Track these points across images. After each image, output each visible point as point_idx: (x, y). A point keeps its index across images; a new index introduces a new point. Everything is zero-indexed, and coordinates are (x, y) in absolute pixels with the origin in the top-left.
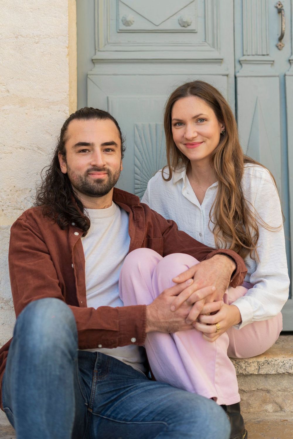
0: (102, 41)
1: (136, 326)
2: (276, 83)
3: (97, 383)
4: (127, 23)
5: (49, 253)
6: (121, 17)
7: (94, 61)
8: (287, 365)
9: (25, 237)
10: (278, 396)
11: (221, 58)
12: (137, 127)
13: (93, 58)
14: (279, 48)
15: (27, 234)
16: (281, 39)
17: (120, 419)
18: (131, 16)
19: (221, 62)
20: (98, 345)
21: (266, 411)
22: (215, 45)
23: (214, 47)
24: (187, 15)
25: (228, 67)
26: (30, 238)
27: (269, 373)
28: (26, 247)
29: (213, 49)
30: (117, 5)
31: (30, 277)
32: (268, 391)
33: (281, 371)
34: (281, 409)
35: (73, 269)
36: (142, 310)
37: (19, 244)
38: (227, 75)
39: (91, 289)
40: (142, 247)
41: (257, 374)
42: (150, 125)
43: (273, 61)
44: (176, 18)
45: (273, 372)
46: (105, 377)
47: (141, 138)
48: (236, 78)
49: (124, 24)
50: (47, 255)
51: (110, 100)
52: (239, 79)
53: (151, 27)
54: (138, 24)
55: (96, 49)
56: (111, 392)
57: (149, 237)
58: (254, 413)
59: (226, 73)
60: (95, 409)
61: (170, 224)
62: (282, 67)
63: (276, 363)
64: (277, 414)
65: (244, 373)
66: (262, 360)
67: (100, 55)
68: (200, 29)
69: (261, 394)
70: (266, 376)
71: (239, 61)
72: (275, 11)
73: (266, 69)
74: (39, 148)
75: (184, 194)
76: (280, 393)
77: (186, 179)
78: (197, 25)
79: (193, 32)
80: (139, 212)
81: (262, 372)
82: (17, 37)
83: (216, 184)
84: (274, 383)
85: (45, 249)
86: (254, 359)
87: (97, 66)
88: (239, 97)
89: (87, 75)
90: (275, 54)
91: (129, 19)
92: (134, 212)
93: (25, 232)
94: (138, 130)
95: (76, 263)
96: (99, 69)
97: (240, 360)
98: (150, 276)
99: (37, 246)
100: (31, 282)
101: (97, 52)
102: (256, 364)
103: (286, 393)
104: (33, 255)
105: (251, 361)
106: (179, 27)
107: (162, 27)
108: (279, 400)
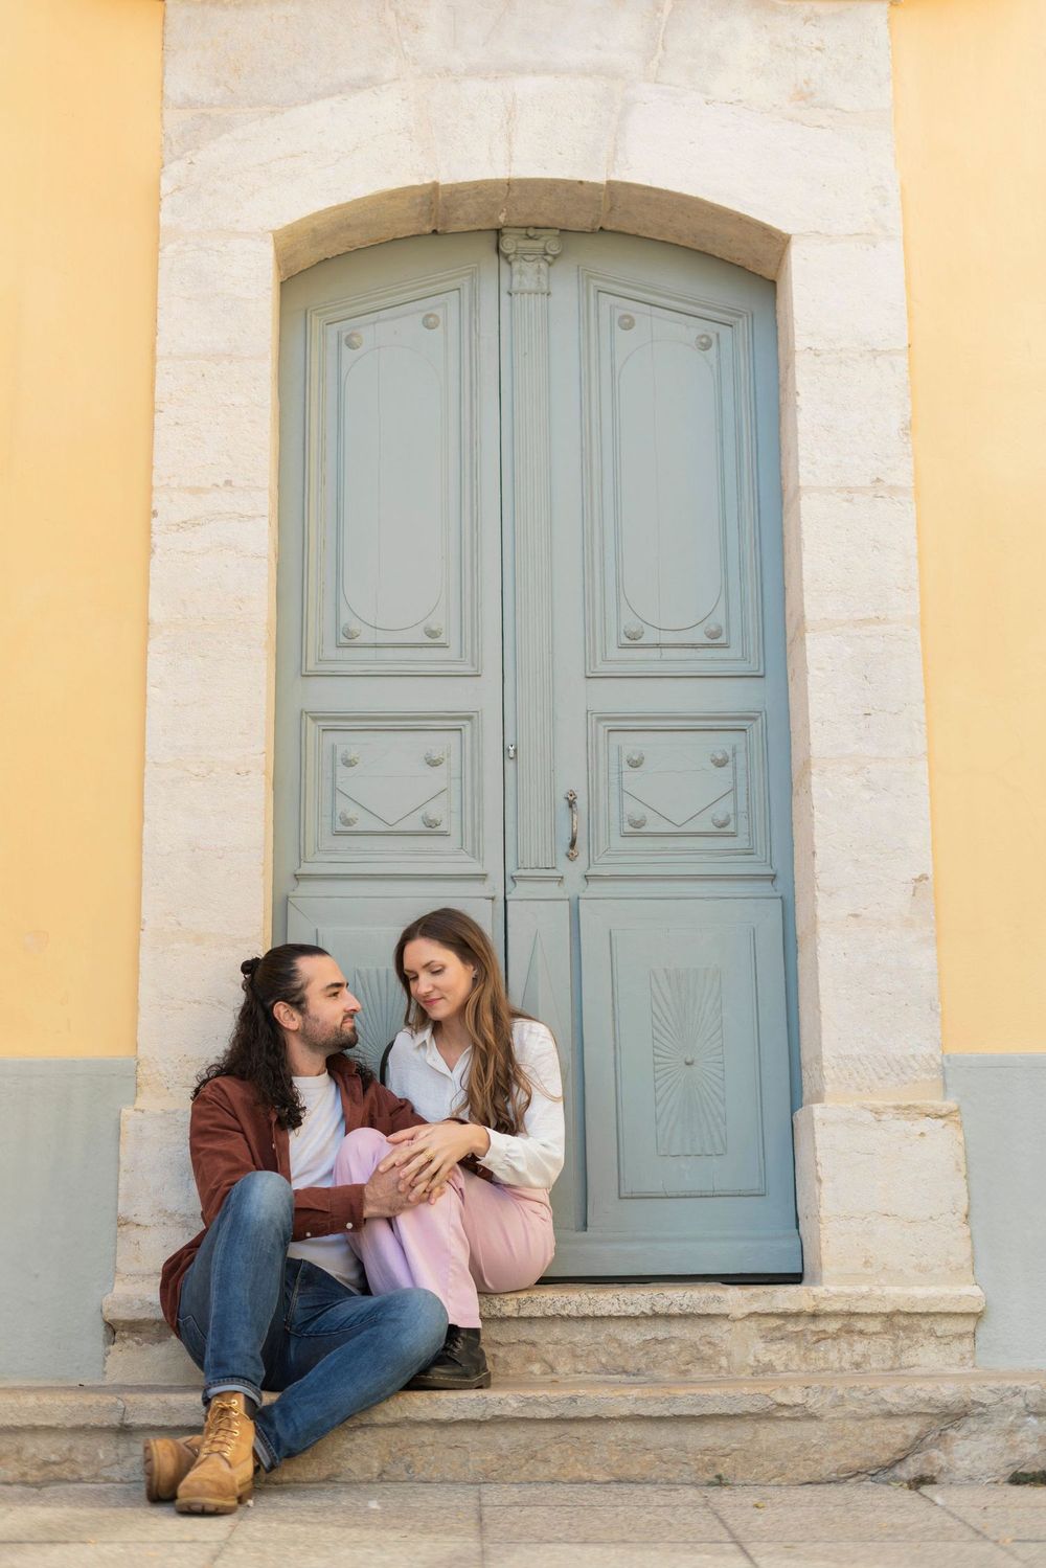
0: (310, 847)
1: (352, 1206)
2: (563, 909)
3: (299, 1294)
4: (347, 822)
5: (243, 1132)
6: (339, 812)
7: (297, 877)
8: (558, 1304)
9: (211, 1113)
10: (548, 1352)
11: (484, 872)
12: (359, 972)
13: (297, 873)
14: (571, 857)
15: (212, 1109)
16: (573, 845)
17: (324, 1332)
18: (353, 812)
19: (484, 879)
20: (305, 1233)
21: (532, 1373)
22: (476, 853)
23: (474, 857)
24: (435, 811)
25: (495, 886)
26: (218, 1114)
27: (534, 1315)
28: (212, 1125)
29: (472, 860)
30: (334, 795)
31: (221, 1160)
32: (533, 1344)
33: (550, 1312)
34: (553, 1369)
35: (275, 1151)
36: (359, 1190)
37: (204, 1123)
38: (493, 899)
39: (297, 1177)
40: (362, 1126)
41: (516, 1316)
42: (377, 971)
43: (562, 877)
44: (419, 813)
45: (539, 1314)
46: (310, 1290)
47: (364, 990)
48: (506, 902)
49: (343, 823)
50: (240, 1135)
51: (320, 933)
52: (509, 904)
53: (383, 828)
54: (364, 823)
55: (301, 859)
56: (314, 1307)
57: (372, 1116)
58: (513, 1376)
59: (491, 895)
60: (294, 1327)
61: (402, 1104)
62: (574, 885)
63: (543, 1300)
64: (546, 1377)
65: (499, 1315)
66: (523, 1296)
67: (306, 869)
68: (454, 830)
69: (524, 1348)
70: (530, 1319)
71: (512, 877)
72: (566, 803)
73: (552, 889)
74: (220, 1003)
75: (428, 1062)
76: (551, 1346)
77: (431, 1042)
78: (450, 824)
79: (444, 834)
80: (354, 1082)
81: (524, 1313)
82: (194, 851)
83: (470, 1048)
84: (541, 1332)
85: (238, 1127)
86: (513, 1296)
87: (301, 883)
88: (509, 930)
89: (287, 898)
90: (564, 867)
91: (349, 816)
92: (348, 1083)
93: (210, 1106)
94: (361, 978)
95: (277, 1143)
96: (305, 888)
97: (493, 1297)
98: (371, 1158)
99: (227, 1123)
100: (222, 1165)
101: (303, 864)
102: (514, 1302)
103: (559, 1347)
104: (223, 1134)
105: (508, 1297)
106: (423, 828)
107: (399, 827)
108: (550, 1357)
